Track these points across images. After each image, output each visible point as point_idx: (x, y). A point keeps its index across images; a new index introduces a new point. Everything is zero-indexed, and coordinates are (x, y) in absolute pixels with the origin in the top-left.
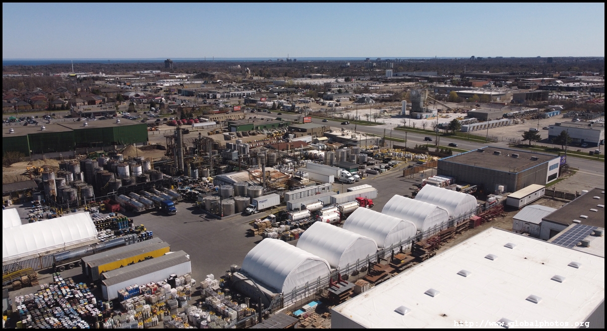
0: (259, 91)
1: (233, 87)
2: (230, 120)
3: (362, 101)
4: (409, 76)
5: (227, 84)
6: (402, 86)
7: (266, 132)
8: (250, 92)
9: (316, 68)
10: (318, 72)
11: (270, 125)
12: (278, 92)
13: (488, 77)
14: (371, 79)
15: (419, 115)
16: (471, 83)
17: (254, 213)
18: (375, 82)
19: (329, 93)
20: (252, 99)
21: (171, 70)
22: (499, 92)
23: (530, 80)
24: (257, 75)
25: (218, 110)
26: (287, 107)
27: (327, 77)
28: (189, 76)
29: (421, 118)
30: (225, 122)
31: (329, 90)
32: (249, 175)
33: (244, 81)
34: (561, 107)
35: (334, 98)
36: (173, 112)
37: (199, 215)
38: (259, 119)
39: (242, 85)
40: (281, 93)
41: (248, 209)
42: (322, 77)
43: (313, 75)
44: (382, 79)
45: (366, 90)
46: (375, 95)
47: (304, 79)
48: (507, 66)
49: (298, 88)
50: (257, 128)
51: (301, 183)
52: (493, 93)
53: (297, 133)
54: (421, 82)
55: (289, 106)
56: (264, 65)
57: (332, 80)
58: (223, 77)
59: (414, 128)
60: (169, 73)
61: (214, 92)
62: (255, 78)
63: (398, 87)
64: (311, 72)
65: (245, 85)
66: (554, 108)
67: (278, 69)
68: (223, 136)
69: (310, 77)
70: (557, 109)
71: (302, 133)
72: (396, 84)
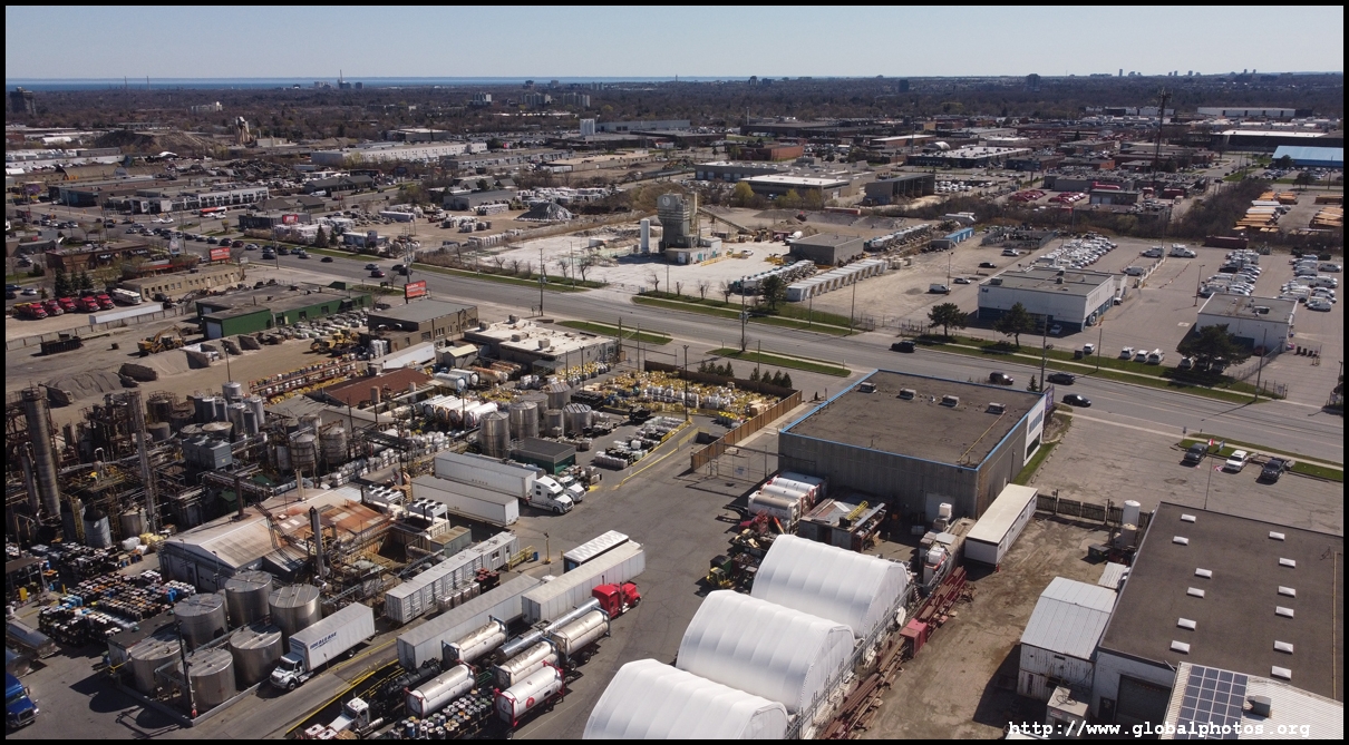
0: (277, 185)
1: (204, 172)
2: (203, 293)
3: (538, 212)
4: (632, 133)
5: (186, 164)
6: (622, 163)
7: (306, 330)
8: (253, 191)
9: (414, 107)
10: (420, 121)
11: (316, 307)
12: (327, 189)
13: (798, 132)
14: (549, 144)
15: (681, 253)
16: (770, 150)
17: (299, 684)
18: (559, 152)
19: (456, 191)
20: (259, 215)
21: (31, 117)
22: (834, 177)
23: (884, 142)
24: (266, 135)
25: (166, 261)
26: (356, 238)
27: (441, 139)
28: (82, 136)
29: (687, 262)
30: (189, 301)
31: (457, 183)
32: (271, 532)
33: (234, 154)
34: (971, 216)
35: (470, 204)
36: (31, 268)
37: (115, 715)
38: (283, 287)
39: (230, 166)
40: (334, 189)
41: (277, 673)
42: (431, 138)
43: (408, 131)
44: (574, 142)
45: (543, 179)
46: (567, 193)
47: (389, 144)
48: (825, 101)
49: (377, 172)
50: (280, 318)
51: (428, 537)
52: (826, 182)
53: (394, 336)
54: (661, 149)
55: (360, 237)
56: (283, 99)
57: (456, 149)
58: (178, 141)
59: (678, 296)
60: (24, 128)
61: (150, 195)
62: (264, 143)
63: (613, 164)
64: (404, 121)
65: (238, 165)
66: (957, 219)
67: (317, 110)
68: (185, 355)
69: (401, 138)
70: (966, 223)
71: (407, 334)
72: (608, 157)
